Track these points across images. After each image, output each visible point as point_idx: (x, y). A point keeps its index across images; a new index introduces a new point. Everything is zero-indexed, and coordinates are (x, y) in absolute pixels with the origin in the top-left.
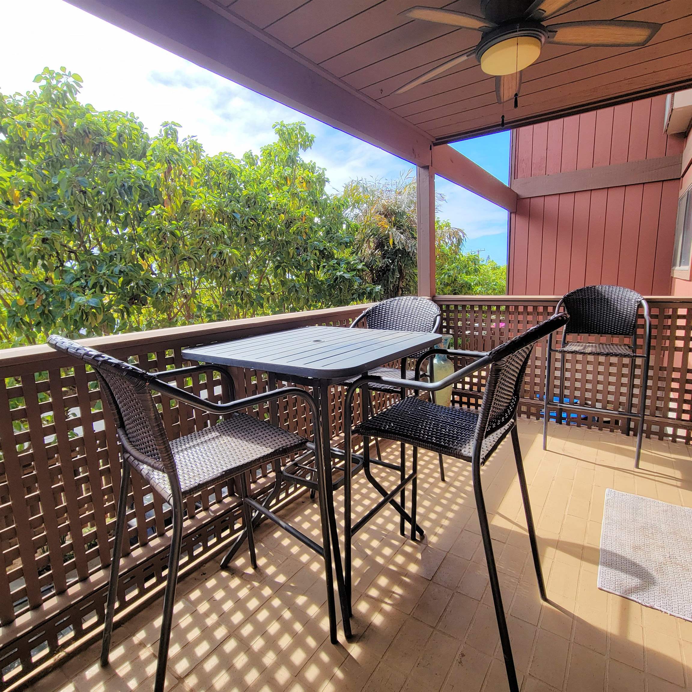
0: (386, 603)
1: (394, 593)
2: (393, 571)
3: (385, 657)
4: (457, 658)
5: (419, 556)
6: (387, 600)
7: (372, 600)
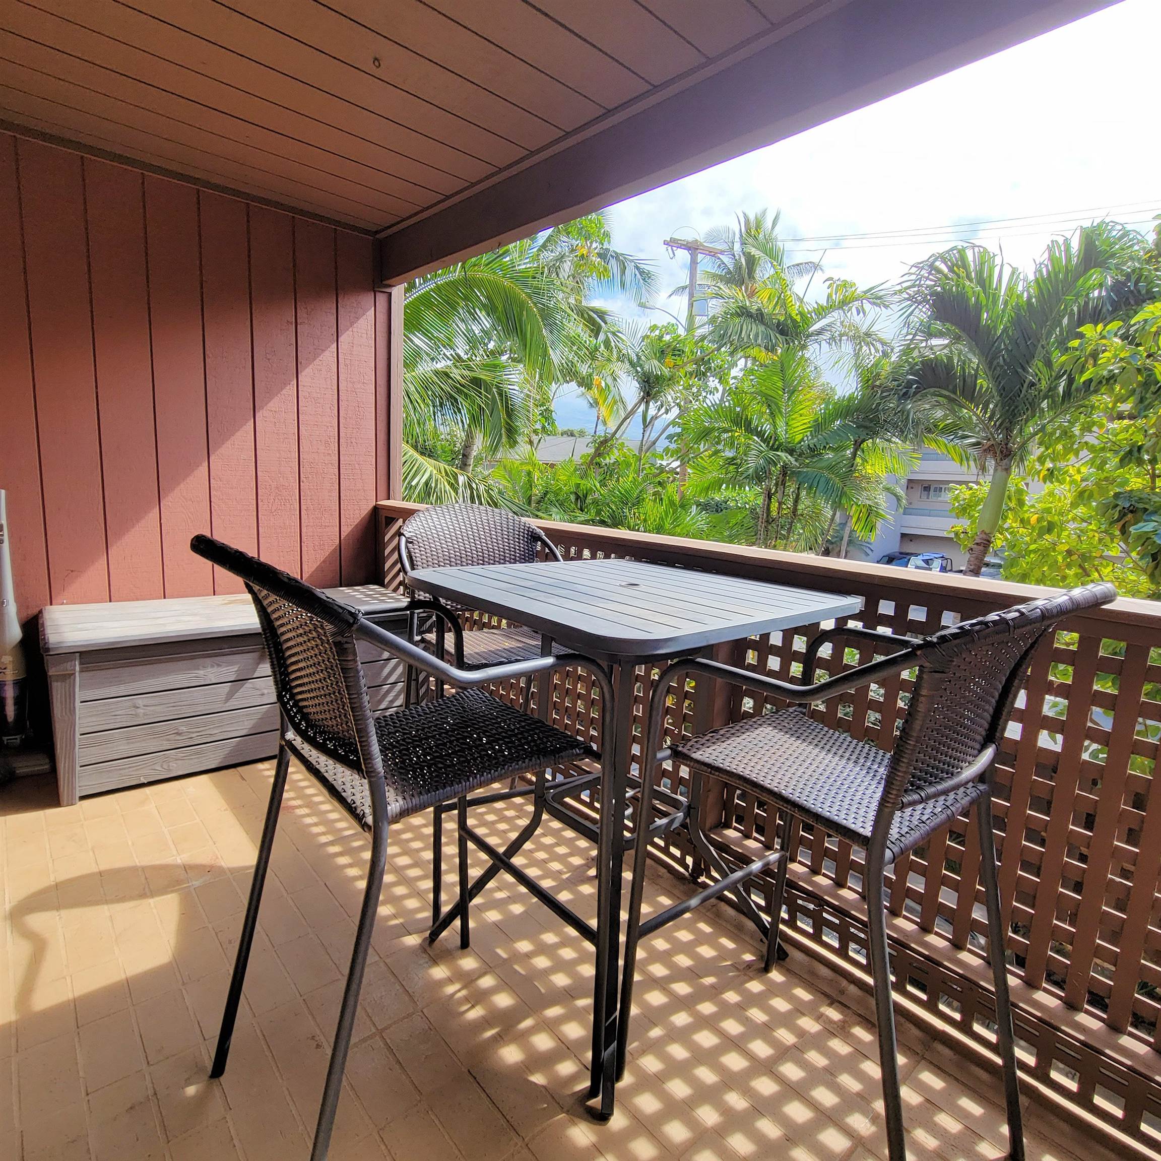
0: (459, 991)
1: (473, 1006)
2: (520, 1022)
3: (382, 964)
4: (322, 1037)
5: (538, 1079)
6: (464, 993)
7: (476, 977)
